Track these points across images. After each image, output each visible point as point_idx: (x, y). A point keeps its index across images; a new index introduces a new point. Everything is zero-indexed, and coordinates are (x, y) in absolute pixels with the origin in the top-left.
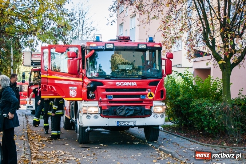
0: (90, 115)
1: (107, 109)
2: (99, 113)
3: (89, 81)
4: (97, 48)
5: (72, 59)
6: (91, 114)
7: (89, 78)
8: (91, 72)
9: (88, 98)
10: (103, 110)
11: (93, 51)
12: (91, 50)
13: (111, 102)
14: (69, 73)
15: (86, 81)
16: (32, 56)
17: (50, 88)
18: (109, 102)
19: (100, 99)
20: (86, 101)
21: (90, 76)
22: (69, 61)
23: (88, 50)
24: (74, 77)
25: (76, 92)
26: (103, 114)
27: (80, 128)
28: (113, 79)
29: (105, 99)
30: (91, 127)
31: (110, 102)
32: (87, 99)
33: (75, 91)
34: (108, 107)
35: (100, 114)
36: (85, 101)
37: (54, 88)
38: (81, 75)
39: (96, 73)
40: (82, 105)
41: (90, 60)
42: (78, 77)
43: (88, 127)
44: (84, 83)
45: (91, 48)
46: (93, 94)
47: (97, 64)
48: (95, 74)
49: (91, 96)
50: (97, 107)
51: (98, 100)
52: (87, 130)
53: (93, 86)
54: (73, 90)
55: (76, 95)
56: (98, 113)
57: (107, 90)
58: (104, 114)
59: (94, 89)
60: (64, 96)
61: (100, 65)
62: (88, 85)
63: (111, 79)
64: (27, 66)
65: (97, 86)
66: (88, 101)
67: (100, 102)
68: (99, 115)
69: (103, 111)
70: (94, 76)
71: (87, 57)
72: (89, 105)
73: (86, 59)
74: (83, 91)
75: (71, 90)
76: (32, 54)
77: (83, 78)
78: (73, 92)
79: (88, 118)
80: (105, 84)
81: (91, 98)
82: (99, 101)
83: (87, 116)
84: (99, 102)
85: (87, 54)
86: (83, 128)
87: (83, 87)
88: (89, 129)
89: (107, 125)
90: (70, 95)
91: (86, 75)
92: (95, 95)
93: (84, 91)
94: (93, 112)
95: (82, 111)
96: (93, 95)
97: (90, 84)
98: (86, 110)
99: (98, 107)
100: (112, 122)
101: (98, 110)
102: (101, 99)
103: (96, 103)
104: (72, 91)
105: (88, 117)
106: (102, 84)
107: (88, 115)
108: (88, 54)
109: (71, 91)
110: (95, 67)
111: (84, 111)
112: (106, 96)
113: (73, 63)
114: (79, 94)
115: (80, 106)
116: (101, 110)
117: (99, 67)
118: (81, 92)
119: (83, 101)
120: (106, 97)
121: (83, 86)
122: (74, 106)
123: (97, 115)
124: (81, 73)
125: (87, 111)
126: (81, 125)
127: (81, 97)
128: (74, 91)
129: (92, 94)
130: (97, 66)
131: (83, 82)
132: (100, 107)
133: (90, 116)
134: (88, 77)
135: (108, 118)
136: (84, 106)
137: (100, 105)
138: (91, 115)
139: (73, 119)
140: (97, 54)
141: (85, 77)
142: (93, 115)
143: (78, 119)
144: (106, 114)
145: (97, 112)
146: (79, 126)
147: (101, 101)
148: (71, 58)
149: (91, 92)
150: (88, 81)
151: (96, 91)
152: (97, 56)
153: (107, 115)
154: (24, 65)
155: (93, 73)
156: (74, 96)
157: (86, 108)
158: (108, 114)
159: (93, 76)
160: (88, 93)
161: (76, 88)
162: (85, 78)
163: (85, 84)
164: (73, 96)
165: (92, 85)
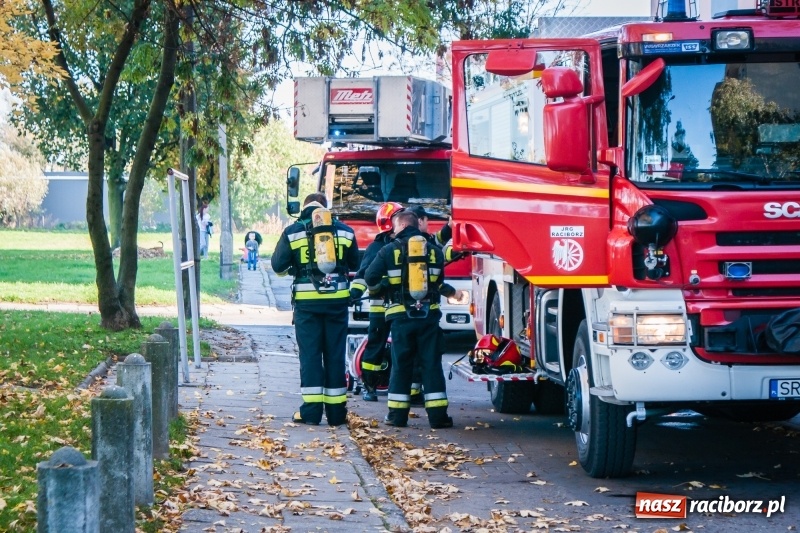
0: (646, 351)
1: (725, 323)
2: (690, 341)
3: (642, 202)
4: (673, 48)
5: (565, 103)
6: (654, 346)
7: (638, 186)
8: (647, 159)
9: (636, 276)
10: (706, 330)
11: (661, 64)
12: (646, 61)
13: (743, 290)
14: (551, 166)
15: (626, 197)
16: (331, 94)
17: (463, 231)
18: (730, 294)
19: (691, 279)
20: (629, 290)
21: (644, 179)
22: (549, 111)
23: (636, 58)
24: (570, 184)
25: (580, 248)
26: (708, 348)
27: (597, 408)
28: (751, 186)
29: (715, 279)
30: (649, 405)
31: (734, 290)
32: (635, 281)
33: (575, 243)
34: (727, 313)
35: (693, 347)
36: (621, 288)
37: (480, 231)
38: (605, 173)
39: (665, 164)
40: (606, 306)
41: (643, 105)
42: (590, 182)
43: (638, 405)
44: (617, 209)
45: (647, 51)
46: (662, 257)
47: (669, 121)
48: (665, 168)
49: (651, 266)
50: (680, 314)
51: (682, 284)
52: (634, 419)
53: (660, 221)
54: (566, 242)
55: (580, 262)
56: (684, 344)
57: (722, 238)
58: (711, 345)
59: (663, 235)
60: (530, 268)
61: (679, 125)
62: (637, 217)
63: (743, 186)
64: (308, 140)
65: (680, 223)
66: (635, 288)
67: (692, 292)
68: (688, 353)
69: (709, 333)
70: (660, 176)
71: (630, 94)
72: (644, 307)
73: (627, 103)
74: (611, 243)
75: (559, 239)
76: (333, 86)
77: (613, 186)
78: (566, 250)
79: (638, 366)
80: (714, 214)
81: (654, 274)
82: (688, 289)
83: (634, 357)
84: (688, 293)
85: (627, 78)
86: (611, 413)
87: (611, 226)
88: (641, 413)
89: (727, 397)
90: (556, 261)
91: (628, 174)
92: (668, 260)
93: (620, 244)
94: (662, 338)
95: (610, 333)
96: (660, 264)
97: (646, 210)
98: (628, 330)
99: (685, 315)
100: (748, 382)
101: (682, 327)
102: (696, 281)
103: (675, 300)
104: (562, 244)
105: (640, 362)
106: (699, 210)
107: (637, 350)
108: (630, 82)
109: (557, 243)
110: (662, 139)
111: (616, 334)
112: (719, 264)
113: (568, 121)
114: (597, 259)
115: (595, 311)
116: (698, 329)
117: (676, 135)
118: (606, 248)
119: (614, 287)
120: (721, 271)
121: (612, 222)
122: (558, 312)
123: (679, 349)
124: (603, 161)
125: (634, 335)
126: (602, 394)
127: (604, 270)
128: (570, 244)
129: (657, 256)
130: (669, 133)
131: (613, 202)
132: (694, 316)
133: (645, 357)
134: (634, 183)
135: (730, 365)
136: (619, 310)
137: (691, 306)
138: (653, 351)
139: (557, 370)
140: (669, 78)
141: (620, 181)
142: (662, 352)
143: (583, 372)
144: (721, 349)
145: (679, 339)
146: (593, 398)
147: (696, 290)
148: (561, 100)
149: (651, 251)
150: (633, 199)
151: (672, 242)
152: (669, 88)
153: (727, 351)
154: (298, 135)
155: (658, 163)
156: (575, 267)
157: (629, 319)
158: (733, 348)
159: (655, 176)
160: (637, 251)
161: (579, 230)
162: (620, 187)
163: (620, 214)
164: (567, 268)
165: (656, 219)
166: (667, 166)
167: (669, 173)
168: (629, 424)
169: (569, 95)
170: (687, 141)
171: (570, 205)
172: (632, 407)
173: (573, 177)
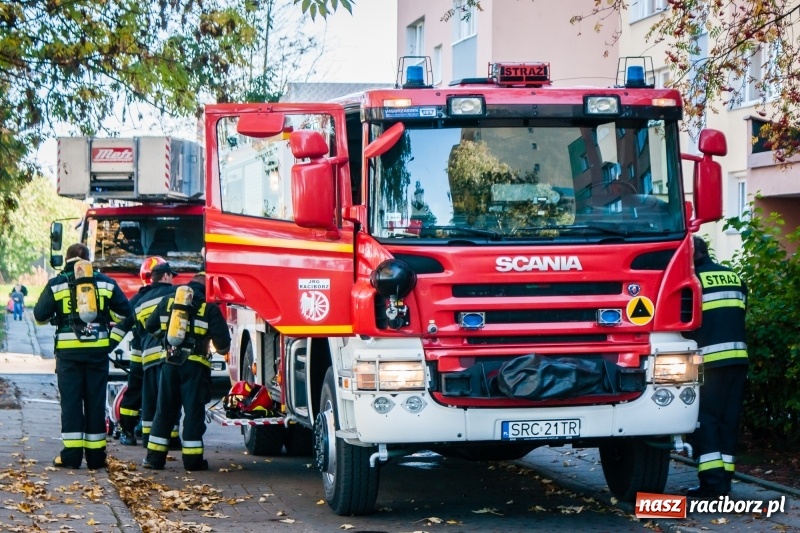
0: (387, 395)
1: (461, 369)
2: (428, 386)
3: (384, 256)
4: (412, 113)
5: (311, 164)
6: (394, 392)
7: (381, 242)
8: (389, 216)
9: (378, 325)
10: (443, 376)
11: (400, 128)
12: (387, 125)
13: (477, 339)
14: (300, 222)
15: (369, 251)
16: (93, 153)
17: (216, 283)
18: (465, 342)
19: (430, 328)
20: (372, 338)
21: (385, 234)
22: (296, 170)
23: (378, 122)
24: (318, 239)
25: (326, 300)
26: (445, 393)
27: (343, 450)
28: (484, 242)
29: (452, 328)
30: (391, 447)
31: (469, 338)
32: (377, 330)
33: (321, 295)
34: (463, 360)
35: (431, 392)
36: (364, 337)
37: (233, 283)
38: (349, 229)
39: (405, 221)
40: (351, 354)
41: (385, 165)
42: (335, 237)
43: (380, 447)
44: (360, 263)
45: (388, 116)
46: (402, 307)
47: (408, 182)
48: (404, 225)
49: (392, 317)
50: (419, 361)
51: (422, 334)
52: (377, 460)
53: (400, 274)
54: (313, 294)
55: (326, 313)
56: (423, 389)
57: (459, 290)
58: (447, 390)
59: (404, 287)
60: (279, 318)
61: (418, 185)
62: (379, 270)
63: (477, 242)
64: (71, 196)
65: (419, 276)
66: (377, 336)
67: (431, 340)
68: (427, 398)
69: (446, 379)
70: (401, 232)
71: (372, 156)
72: (386, 354)
73: (369, 164)
74: (355, 294)
75: (307, 291)
76: (94, 146)
77: (357, 241)
78: (314, 301)
79: (379, 410)
80: (450, 268)
81: (395, 323)
82: (426, 338)
83: (377, 401)
84: (426, 342)
85: (370, 140)
86: (355, 454)
87: (355, 279)
88: (383, 454)
89: (462, 439)
90: (304, 312)
91: (370, 230)
92: (408, 311)
93: (363, 295)
94: (402, 384)
95: (354, 379)
96: (400, 314)
97: (388, 264)
98: (371, 377)
99: (424, 362)
100: (482, 424)
101: (420, 376)
102: (434, 330)
103: (414, 347)
104: (309, 296)
105: (381, 405)
106: (436, 264)
107: (379, 394)
108: (374, 144)
109: (304, 295)
110: (401, 198)
111: (360, 380)
112: (455, 315)
113: (315, 181)
114: (342, 310)
115: (340, 359)
116: (436, 375)
117: (416, 194)
118: (350, 300)
119: (358, 336)
120: (456, 321)
121: (356, 275)
122: (306, 359)
123: (418, 394)
124: (348, 218)
125: (377, 381)
126: (347, 437)
127: (350, 321)
128: (317, 296)
129: (398, 307)
130: (409, 193)
131: (357, 257)
132: (432, 363)
133: (387, 401)
134: (375, 238)
135: (465, 408)
136: (363, 358)
137: (429, 354)
138: (394, 395)
139: (306, 415)
140: (409, 141)
141: (363, 237)
142: (403, 397)
143: (329, 415)
144: (457, 393)
145: (418, 385)
146: (339, 440)
147: (434, 338)
148: (308, 160)
149: (392, 302)
150: (376, 254)
151: (412, 293)
152: (409, 151)
153: (463, 395)
154: (61, 192)
155: (397, 220)
156: (321, 318)
157: (371, 365)
158: (468, 392)
159: (396, 232)
160: (379, 303)
161: (325, 283)
162: (364, 242)
163: (363, 268)
164: (313, 318)
165: (396, 272)
166: (407, 223)
167: (409, 229)
168: (372, 464)
169: (315, 156)
170: (425, 199)
171: (317, 259)
172: (374, 448)
173: (319, 233)
